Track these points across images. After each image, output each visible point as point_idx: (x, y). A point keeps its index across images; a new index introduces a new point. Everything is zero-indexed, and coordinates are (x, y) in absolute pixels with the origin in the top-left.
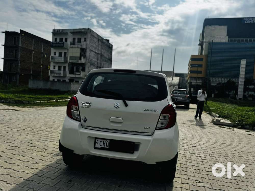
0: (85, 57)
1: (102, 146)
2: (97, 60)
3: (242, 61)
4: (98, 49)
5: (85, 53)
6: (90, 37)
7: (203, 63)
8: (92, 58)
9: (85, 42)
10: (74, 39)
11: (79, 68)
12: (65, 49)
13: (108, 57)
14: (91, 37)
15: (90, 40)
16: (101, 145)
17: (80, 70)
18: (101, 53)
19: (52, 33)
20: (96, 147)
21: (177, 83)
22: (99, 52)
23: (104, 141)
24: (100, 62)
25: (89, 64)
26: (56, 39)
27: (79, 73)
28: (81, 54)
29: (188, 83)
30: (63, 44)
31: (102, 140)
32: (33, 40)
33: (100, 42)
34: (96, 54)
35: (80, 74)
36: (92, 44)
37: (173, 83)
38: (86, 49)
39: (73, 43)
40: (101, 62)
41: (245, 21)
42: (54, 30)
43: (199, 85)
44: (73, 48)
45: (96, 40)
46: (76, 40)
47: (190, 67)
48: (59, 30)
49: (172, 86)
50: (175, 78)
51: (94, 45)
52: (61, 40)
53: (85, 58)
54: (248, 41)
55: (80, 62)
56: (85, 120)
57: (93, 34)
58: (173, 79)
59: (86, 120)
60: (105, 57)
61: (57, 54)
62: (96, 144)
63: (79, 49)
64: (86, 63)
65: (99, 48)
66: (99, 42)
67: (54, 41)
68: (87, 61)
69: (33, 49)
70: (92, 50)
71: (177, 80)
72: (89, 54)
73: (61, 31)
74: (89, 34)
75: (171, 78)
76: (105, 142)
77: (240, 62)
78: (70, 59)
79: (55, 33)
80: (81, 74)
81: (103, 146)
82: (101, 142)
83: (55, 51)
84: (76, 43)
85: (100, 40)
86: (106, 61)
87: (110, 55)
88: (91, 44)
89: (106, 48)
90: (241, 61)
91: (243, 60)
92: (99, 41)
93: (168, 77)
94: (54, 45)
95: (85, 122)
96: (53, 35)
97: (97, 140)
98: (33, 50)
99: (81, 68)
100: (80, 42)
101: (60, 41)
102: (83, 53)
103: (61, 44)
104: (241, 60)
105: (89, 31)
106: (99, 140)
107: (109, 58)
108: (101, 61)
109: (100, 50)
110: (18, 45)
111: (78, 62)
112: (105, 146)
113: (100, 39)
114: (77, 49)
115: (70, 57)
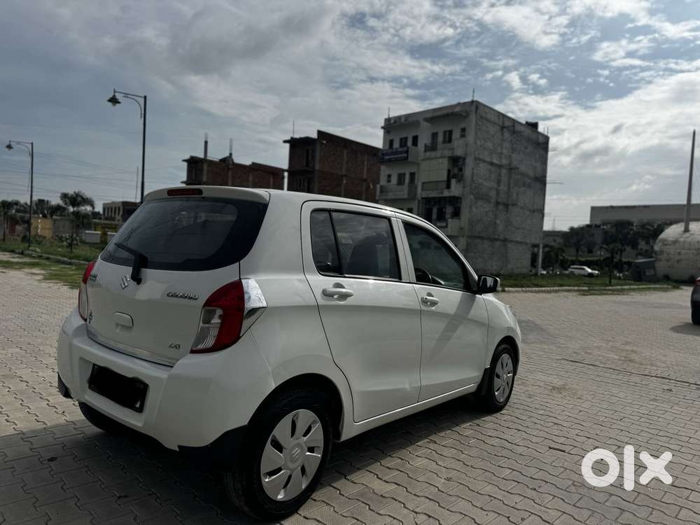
0: (460, 179)
2: (496, 186)
4: (501, 153)
5: (461, 170)
6: (477, 123)
8: (480, 181)
9: (463, 139)
10: (435, 135)
11: (444, 210)
12: (413, 163)
13: (531, 174)
14: (480, 123)
15: (476, 134)
17: (448, 216)
18: (510, 164)
19: (382, 128)
22: (505, 162)
24: (506, 189)
25: (472, 196)
26: (391, 142)
27: (444, 224)
28: (452, 173)
30: (407, 152)
32: (345, 152)
33: (507, 134)
34: (493, 169)
35: (447, 226)
36: (483, 142)
38: (464, 159)
39: (432, 147)
40: (509, 189)
42: (388, 120)
44: (430, 159)
45: (493, 130)
46: (440, 139)
48: (400, 117)
51: (490, 145)
52: (403, 142)
53: (462, 181)
55: (446, 194)
57: (486, 113)
60: (523, 175)
61: (394, 180)
63: (446, 161)
64: (463, 195)
65: (504, 151)
66: (502, 134)
67: (387, 147)
68: (468, 189)
69: (344, 173)
70: (481, 157)
72: (473, 169)
73: (403, 120)
74: (473, 117)
78: (422, 190)
79: (391, 126)
80: (449, 225)
83: (389, 173)
84: (440, 146)
85: (508, 127)
86: (524, 185)
87: (538, 165)
88: (479, 143)
89: (526, 148)
92: (505, 130)
94: (387, 157)
96: (384, 133)
98: (345, 176)
99: (449, 210)
100: (450, 141)
101: (401, 146)
102: (456, 170)
103: (401, 153)
105: (473, 108)
107: (537, 175)
108: (509, 185)
109: (506, 156)
110: (314, 168)
111: (441, 196)
113: (507, 123)
114: (440, 161)
115: (423, 183)
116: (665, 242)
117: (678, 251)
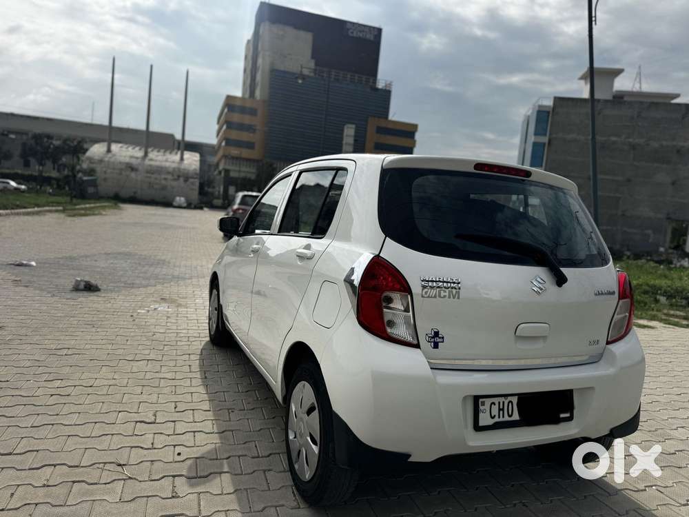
1: (496, 419)
3: (348, 127)
7: (257, 121)
16: (493, 415)
20: (481, 423)
21: (195, 169)
23: (499, 403)
29: (220, 172)
31: (496, 400)
37: (184, 169)
41: (348, 29)
43: (250, 180)
47: (225, 127)
49: (182, 179)
50: (187, 155)
54: (356, 81)
56: (436, 339)
58: (182, 159)
59: (439, 340)
62: (481, 415)
71: (195, 163)
75: (176, 153)
76: (504, 402)
77: (343, 130)
81: (499, 417)
82: (493, 405)
90: (346, 127)
91: (350, 126)
93: (168, 152)
95: (436, 346)
97: (482, 402)
104: (344, 125)
106: (488, 402)
112: (503, 417)
116: (90, 160)
117: (104, 169)
